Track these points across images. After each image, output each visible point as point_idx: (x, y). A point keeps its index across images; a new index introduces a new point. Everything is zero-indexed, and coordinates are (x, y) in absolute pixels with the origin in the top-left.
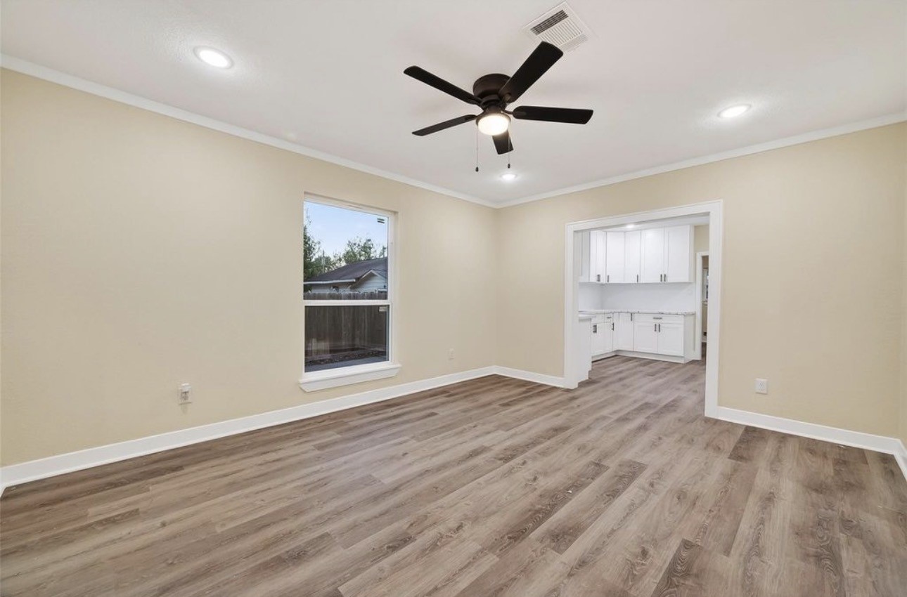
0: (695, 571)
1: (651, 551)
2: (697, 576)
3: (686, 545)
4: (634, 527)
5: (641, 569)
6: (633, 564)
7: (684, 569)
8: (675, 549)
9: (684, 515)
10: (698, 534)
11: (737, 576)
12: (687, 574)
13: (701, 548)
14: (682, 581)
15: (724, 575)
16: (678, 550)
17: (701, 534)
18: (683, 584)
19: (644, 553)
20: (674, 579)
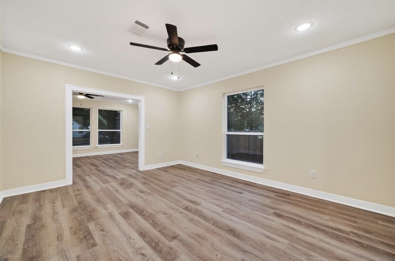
0: (83, 240)
1: (101, 232)
2: (82, 240)
3: (94, 245)
4: (116, 232)
5: (98, 227)
6: (101, 226)
7: (87, 238)
8: (96, 240)
9: (109, 255)
10: (95, 253)
11: (68, 252)
12: (85, 237)
13: (89, 249)
14: (84, 234)
15: (73, 248)
16: (94, 240)
17: (94, 255)
18: (83, 234)
19: (103, 230)
20: (87, 233)
